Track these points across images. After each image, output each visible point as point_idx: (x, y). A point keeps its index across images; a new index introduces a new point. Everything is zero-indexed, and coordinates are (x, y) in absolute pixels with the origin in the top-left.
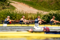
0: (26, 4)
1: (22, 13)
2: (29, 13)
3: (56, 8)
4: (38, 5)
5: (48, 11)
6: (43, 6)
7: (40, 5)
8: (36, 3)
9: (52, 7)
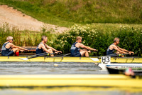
0: (14, 8)
1: (5, 31)
2: (23, 30)
3: (86, 20)
4: (43, 12)
5: (67, 26)
6: (55, 15)
7: (49, 11)
8: (39, 6)
9: (76, 16)
